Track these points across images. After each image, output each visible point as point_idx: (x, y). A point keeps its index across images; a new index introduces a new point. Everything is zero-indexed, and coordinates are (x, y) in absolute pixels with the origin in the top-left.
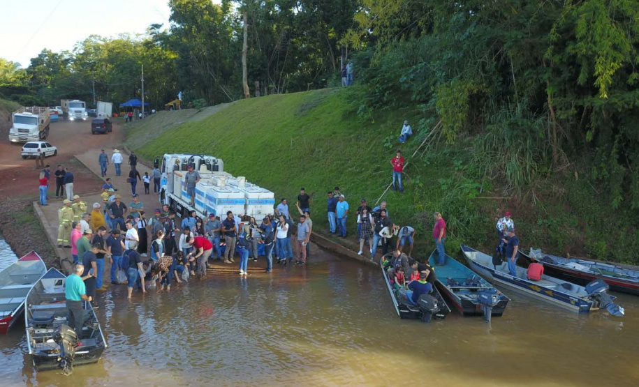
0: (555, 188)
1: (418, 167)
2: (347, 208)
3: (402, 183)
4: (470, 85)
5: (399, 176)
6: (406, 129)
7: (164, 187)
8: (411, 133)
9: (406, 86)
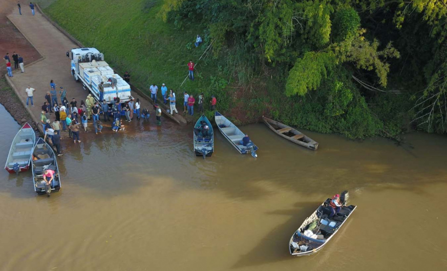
0: (262, 83)
1: (202, 66)
2: (166, 90)
3: (194, 75)
4: (226, 27)
5: (192, 72)
6: (199, 40)
7: (74, 68)
8: (201, 41)
9: (200, 11)
